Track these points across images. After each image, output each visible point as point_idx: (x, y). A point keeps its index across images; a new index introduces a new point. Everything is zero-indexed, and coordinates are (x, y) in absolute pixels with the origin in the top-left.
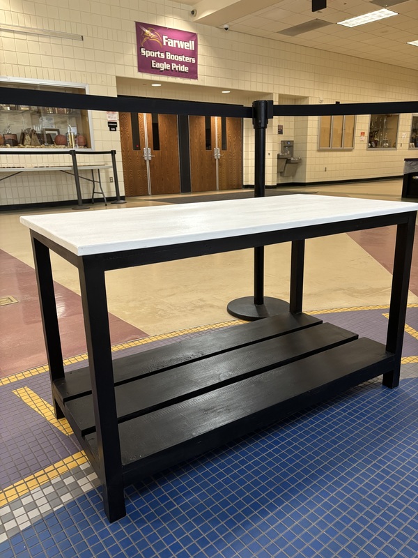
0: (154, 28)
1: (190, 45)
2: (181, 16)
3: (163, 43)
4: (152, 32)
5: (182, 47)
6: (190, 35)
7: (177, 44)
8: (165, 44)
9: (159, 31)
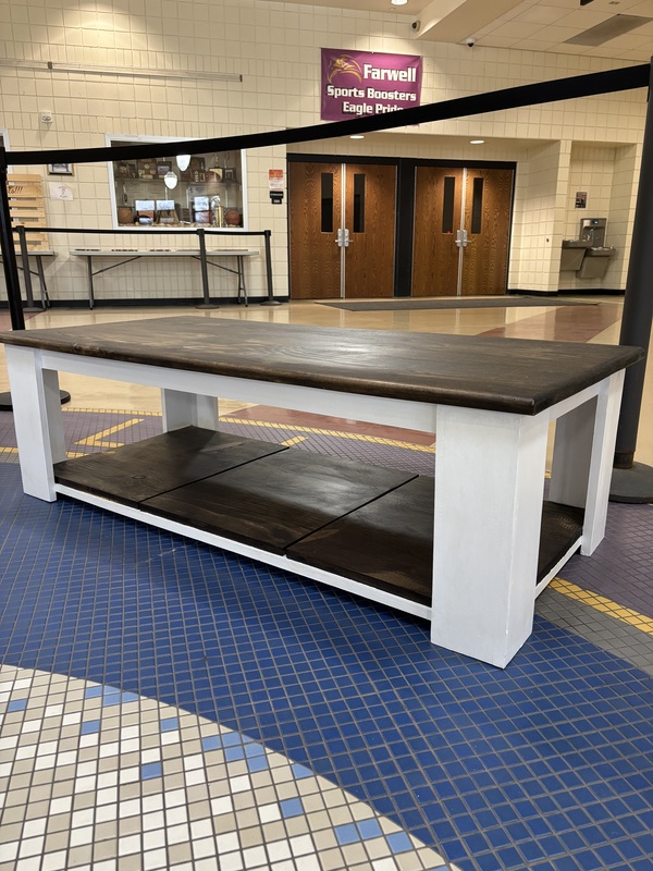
0: (351, 55)
1: (409, 75)
2: (396, 33)
3: (363, 75)
4: (348, 60)
5: (395, 79)
6: (409, 60)
7: (386, 74)
8: (366, 77)
9: (359, 58)
